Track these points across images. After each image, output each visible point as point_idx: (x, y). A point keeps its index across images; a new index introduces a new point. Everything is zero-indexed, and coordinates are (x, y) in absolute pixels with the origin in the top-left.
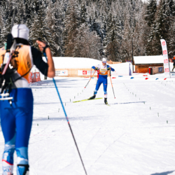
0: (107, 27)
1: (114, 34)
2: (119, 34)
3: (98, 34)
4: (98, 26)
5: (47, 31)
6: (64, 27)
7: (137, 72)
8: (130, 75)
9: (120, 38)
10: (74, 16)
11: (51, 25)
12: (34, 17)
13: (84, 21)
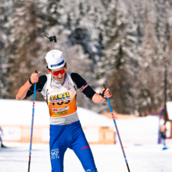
0: (106, 39)
1: (121, 53)
2: (131, 55)
6: (9, 33)
9: (135, 63)
10: (33, 11)
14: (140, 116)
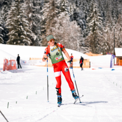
0: (88, 18)
1: (95, 25)
3: (78, 24)
4: (78, 16)
5: (24, 19)
7: (118, 65)
8: (111, 67)
10: (53, 4)
11: (29, 13)
12: (11, 4)
13: (63, 10)
14: (104, 54)
